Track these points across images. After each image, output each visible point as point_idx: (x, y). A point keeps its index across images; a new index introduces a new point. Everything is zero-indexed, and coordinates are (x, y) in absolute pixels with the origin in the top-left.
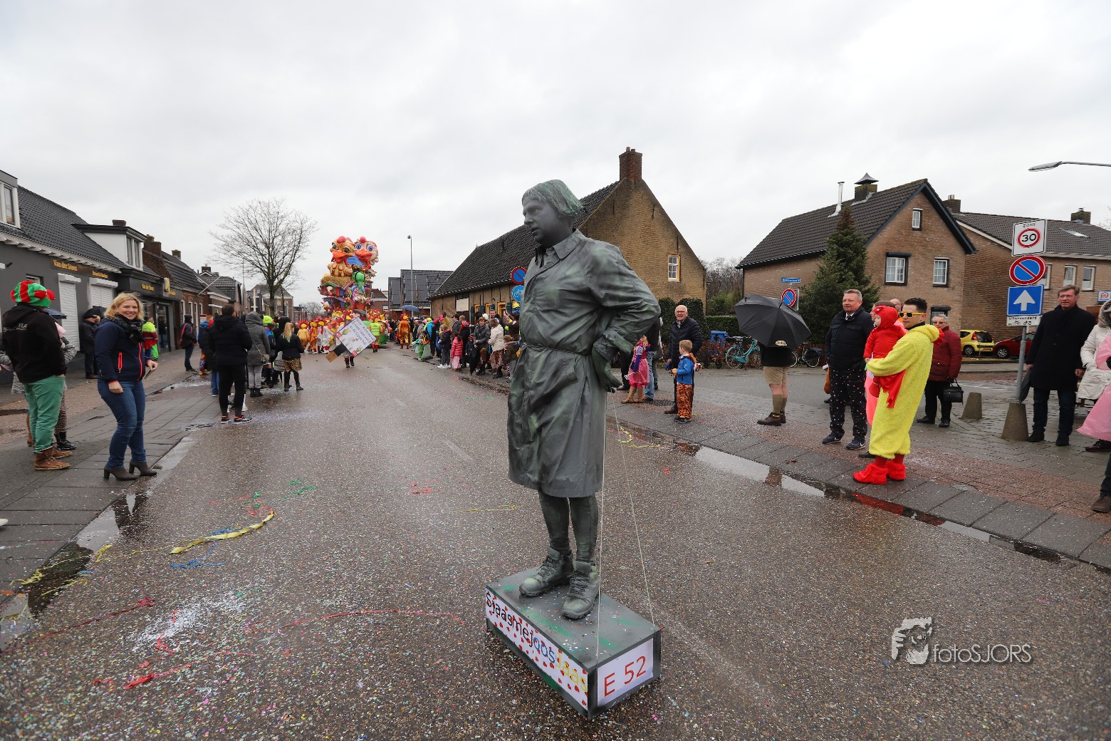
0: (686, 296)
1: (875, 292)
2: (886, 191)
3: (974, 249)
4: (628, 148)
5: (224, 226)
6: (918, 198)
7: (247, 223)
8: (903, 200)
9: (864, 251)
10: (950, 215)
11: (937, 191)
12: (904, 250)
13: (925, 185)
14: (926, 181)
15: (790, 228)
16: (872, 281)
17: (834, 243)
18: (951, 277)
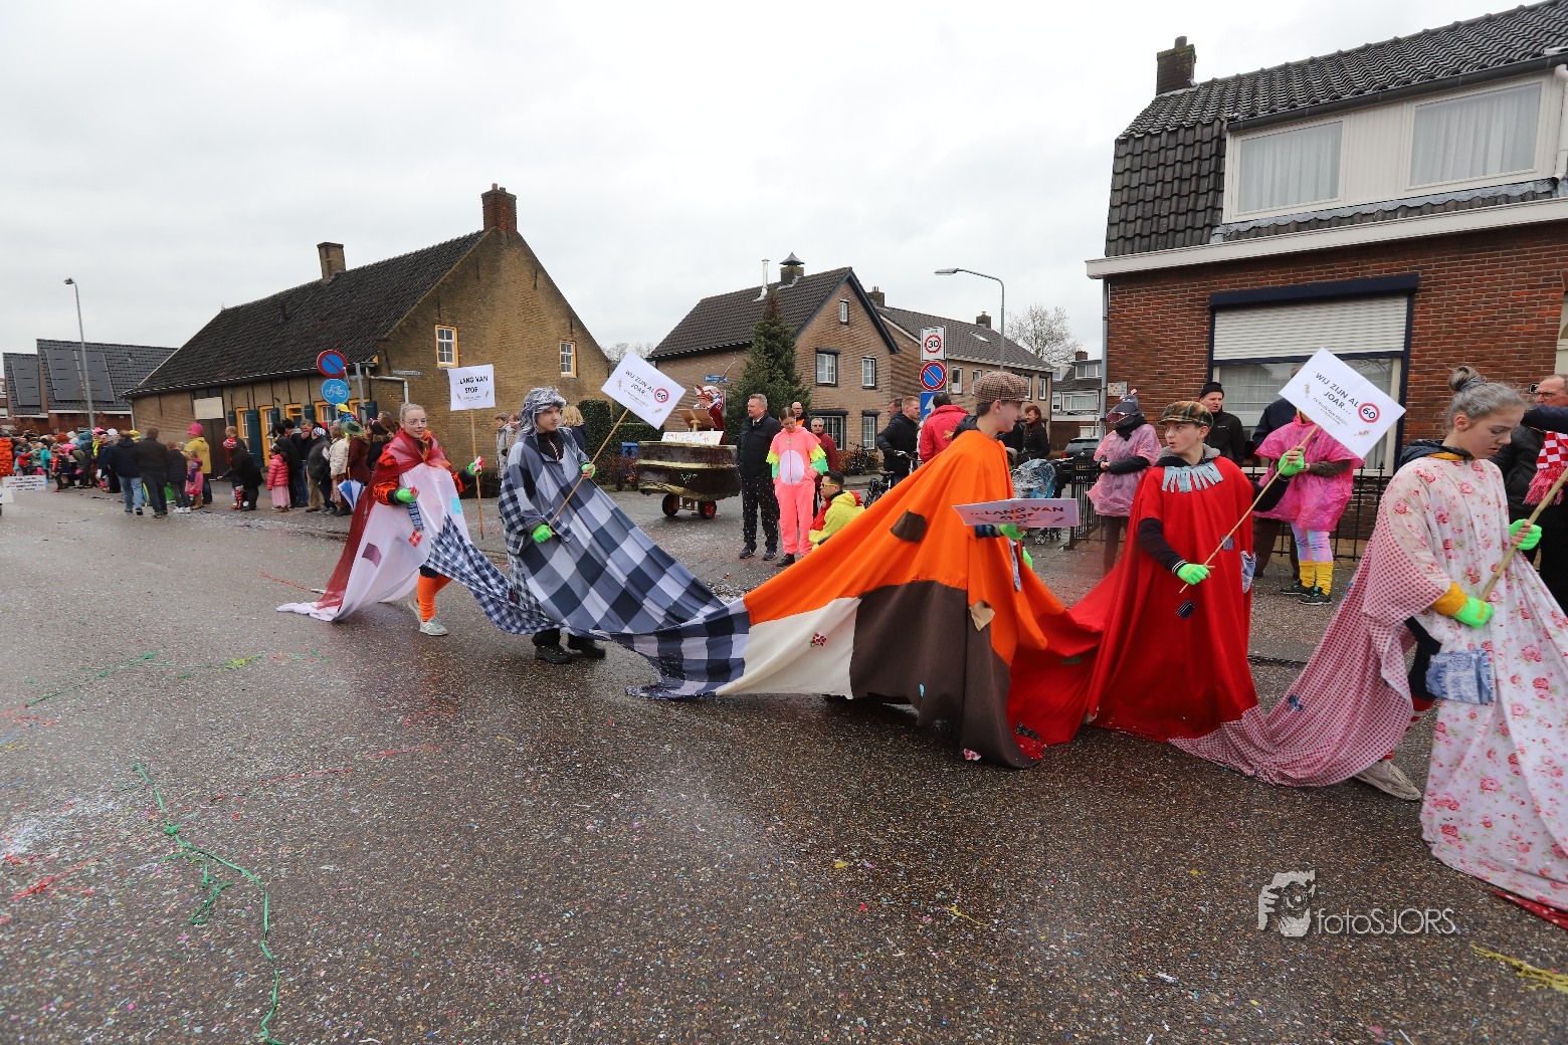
0: (587, 397)
1: (807, 394)
2: (813, 276)
3: (898, 349)
4: (495, 186)
6: (844, 288)
8: (830, 289)
9: (793, 345)
10: (874, 308)
11: (861, 282)
12: (833, 347)
13: (850, 273)
14: (851, 270)
15: (710, 311)
16: (804, 381)
17: (762, 334)
18: (880, 380)
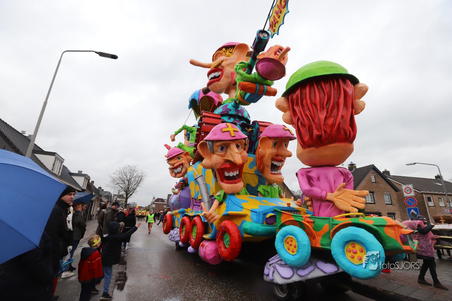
2: (360, 168)
3: (398, 190)
5: (115, 174)
6: (372, 171)
7: (123, 172)
8: (367, 172)
10: (386, 176)
11: (378, 169)
12: (371, 190)
13: (374, 166)
14: (373, 165)
18: (392, 201)
